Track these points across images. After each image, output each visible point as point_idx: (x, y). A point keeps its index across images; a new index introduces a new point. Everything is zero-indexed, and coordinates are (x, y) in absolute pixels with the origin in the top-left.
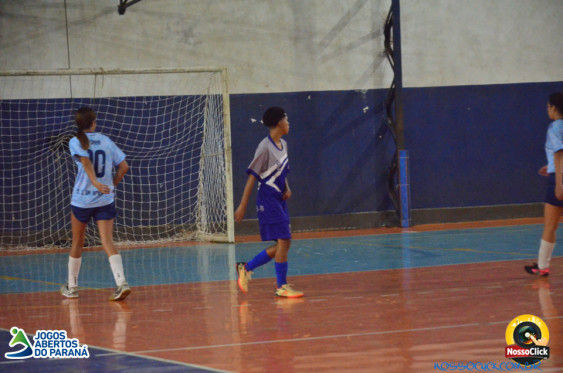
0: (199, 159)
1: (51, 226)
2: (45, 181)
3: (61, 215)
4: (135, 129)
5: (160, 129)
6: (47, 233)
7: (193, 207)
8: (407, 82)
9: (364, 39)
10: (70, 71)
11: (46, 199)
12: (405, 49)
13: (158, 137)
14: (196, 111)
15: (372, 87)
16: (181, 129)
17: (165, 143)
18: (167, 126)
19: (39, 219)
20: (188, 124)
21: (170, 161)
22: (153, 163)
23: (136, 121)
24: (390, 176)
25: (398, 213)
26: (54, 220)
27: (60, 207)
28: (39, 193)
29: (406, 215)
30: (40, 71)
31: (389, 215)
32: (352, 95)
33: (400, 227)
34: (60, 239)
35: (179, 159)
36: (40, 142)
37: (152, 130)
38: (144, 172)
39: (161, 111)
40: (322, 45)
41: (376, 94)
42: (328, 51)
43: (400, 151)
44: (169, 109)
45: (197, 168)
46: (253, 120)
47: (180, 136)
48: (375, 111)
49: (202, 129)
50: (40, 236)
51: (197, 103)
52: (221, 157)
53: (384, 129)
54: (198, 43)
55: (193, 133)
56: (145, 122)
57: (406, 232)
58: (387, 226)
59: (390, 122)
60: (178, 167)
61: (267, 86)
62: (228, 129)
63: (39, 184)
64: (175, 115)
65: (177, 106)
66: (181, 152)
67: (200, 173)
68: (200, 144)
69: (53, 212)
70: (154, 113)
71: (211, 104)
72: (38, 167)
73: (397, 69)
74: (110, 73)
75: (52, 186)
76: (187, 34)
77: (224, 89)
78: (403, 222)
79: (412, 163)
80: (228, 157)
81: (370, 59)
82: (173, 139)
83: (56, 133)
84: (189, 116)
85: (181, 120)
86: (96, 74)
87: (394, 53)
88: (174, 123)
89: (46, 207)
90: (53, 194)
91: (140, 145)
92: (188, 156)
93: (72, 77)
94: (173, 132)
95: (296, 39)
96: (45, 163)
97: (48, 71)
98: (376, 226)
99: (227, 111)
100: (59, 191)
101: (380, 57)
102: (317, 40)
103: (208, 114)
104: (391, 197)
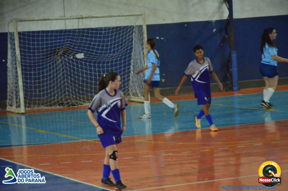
0: (130, 60)
1: (56, 96)
2: (54, 73)
3: (61, 90)
4: (99, 46)
5: (111, 45)
6: (54, 100)
7: (128, 84)
8: (236, 16)
10: (66, 17)
11: (54, 82)
13: (110, 49)
14: (129, 36)
15: (217, 19)
16: (122, 44)
17: (114, 52)
18: (115, 44)
19: (51, 92)
20: (125, 42)
21: (116, 61)
22: (108, 62)
23: (99, 42)
24: (227, 64)
25: (232, 83)
26: (58, 93)
27: (61, 86)
28: (50, 80)
29: (236, 85)
30: (51, 18)
31: (227, 84)
32: (207, 24)
33: (233, 91)
34: (60, 102)
35: (121, 60)
36: (51, 54)
37: (107, 46)
38: (103, 67)
39: (112, 36)
41: (220, 22)
43: (232, 52)
44: (116, 35)
45: (130, 64)
46: (158, 38)
47: (121, 48)
48: (219, 31)
49: (132, 45)
50: (51, 101)
51: (130, 31)
52: (142, 59)
53: (224, 40)
55: (128, 47)
56: (104, 42)
57: (237, 94)
58: (226, 91)
59: (227, 36)
60: (120, 64)
61: (164, 20)
63: (50, 75)
64: (119, 38)
65: (119, 33)
66: (122, 56)
67: (132, 67)
68: (131, 52)
69: (57, 88)
70: (108, 37)
71: (136, 32)
72: (50, 66)
73: (231, 9)
74: (86, 18)
75: (57, 75)
77: (143, 22)
78: (234, 88)
79: (238, 58)
81: (217, 5)
82: (118, 50)
83: (59, 49)
84: (126, 38)
85: (122, 40)
86: (79, 18)
87: (229, 1)
88: (118, 42)
89: (54, 87)
90: (57, 80)
91: (101, 53)
92: (125, 58)
93: (67, 20)
94: (118, 46)
96: (53, 64)
97: (54, 18)
99: (145, 36)
100: (60, 77)
101: (221, 3)
103: (135, 36)
104: (228, 75)
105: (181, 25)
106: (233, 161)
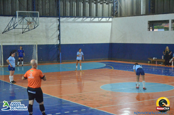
0: (33, 54)
8: (61, 43)
9: (55, 37)
10: (16, 42)
12: (61, 39)
14: (32, 47)
24: (59, 56)
31: (58, 61)
32: (53, 45)
39: (28, 47)
40: (50, 38)
41: (57, 45)
42: (50, 39)
46: (40, 48)
48: (57, 47)
49: (33, 50)
53: (58, 50)
54: (33, 38)
57: (61, 64)
59: (59, 48)
61: (42, 43)
62: (37, 50)
64: (30, 48)
68: (33, 52)
73: (60, 42)
76: (31, 36)
77: (37, 44)
78: (61, 62)
79: (61, 54)
80: (37, 54)
81: (56, 40)
86: (19, 42)
87: (59, 39)
95: (46, 37)
98: (57, 63)
99: (37, 47)
101: (57, 40)
102: (49, 37)
103: (34, 47)
104: (59, 59)
105: (47, 45)
106: (59, 81)
